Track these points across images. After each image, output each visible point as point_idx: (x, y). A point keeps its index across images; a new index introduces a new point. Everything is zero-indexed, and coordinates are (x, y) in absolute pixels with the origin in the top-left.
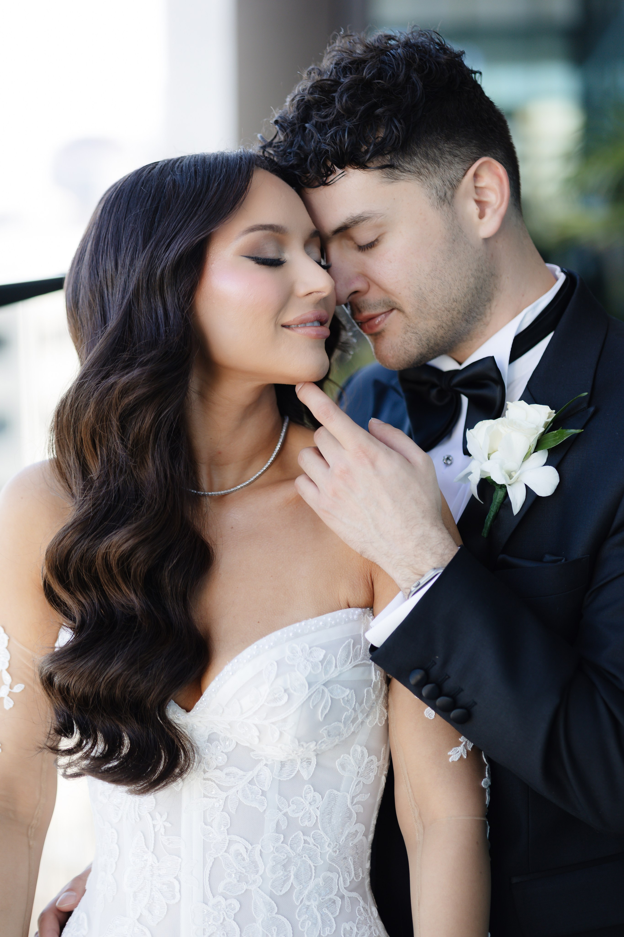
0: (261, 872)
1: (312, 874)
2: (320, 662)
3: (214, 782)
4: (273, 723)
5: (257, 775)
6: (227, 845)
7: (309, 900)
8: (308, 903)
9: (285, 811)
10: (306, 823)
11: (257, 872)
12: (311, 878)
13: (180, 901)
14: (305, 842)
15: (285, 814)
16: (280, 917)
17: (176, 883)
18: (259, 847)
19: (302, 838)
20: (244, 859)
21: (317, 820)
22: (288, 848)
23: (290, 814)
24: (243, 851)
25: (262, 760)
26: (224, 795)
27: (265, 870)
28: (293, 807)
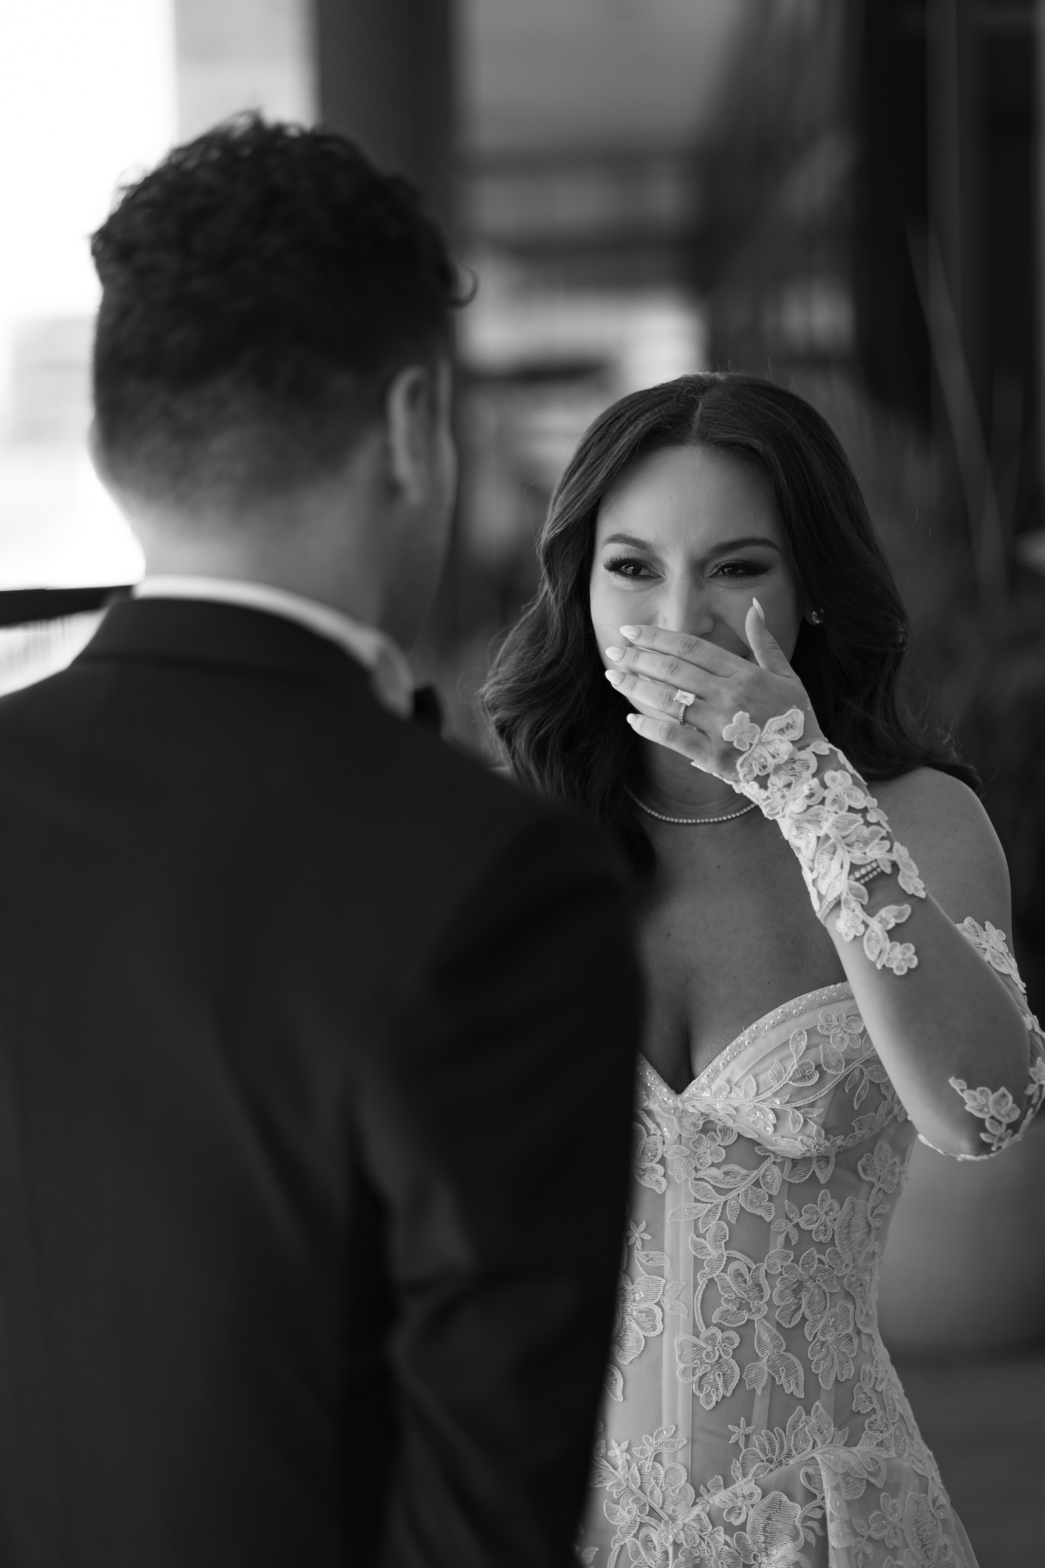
0: (766, 1299)
1: (826, 1303)
2: (859, 1034)
3: (709, 1182)
4: (798, 1108)
5: (764, 1176)
6: (724, 1262)
7: (823, 1335)
8: (823, 1339)
9: (795, 1221)
10: (822, 1238)
11: (762, 1297)
12: (825, 1309)
13: (662, 1333)
14: (820, 1261)
15: (797, 1226)
16: (790, 1355)
17: (657, 1310)
18: (764, 1266)
19: (816, 1257)
20: (745, 1282)
21: (833, 1235)
22: (800, 1269)
23: (803, 1226)
24: (744, 1271)
25: (769, 1156)
26: (722, 1199)
27: (771, 1295)
28: (806, 1216)
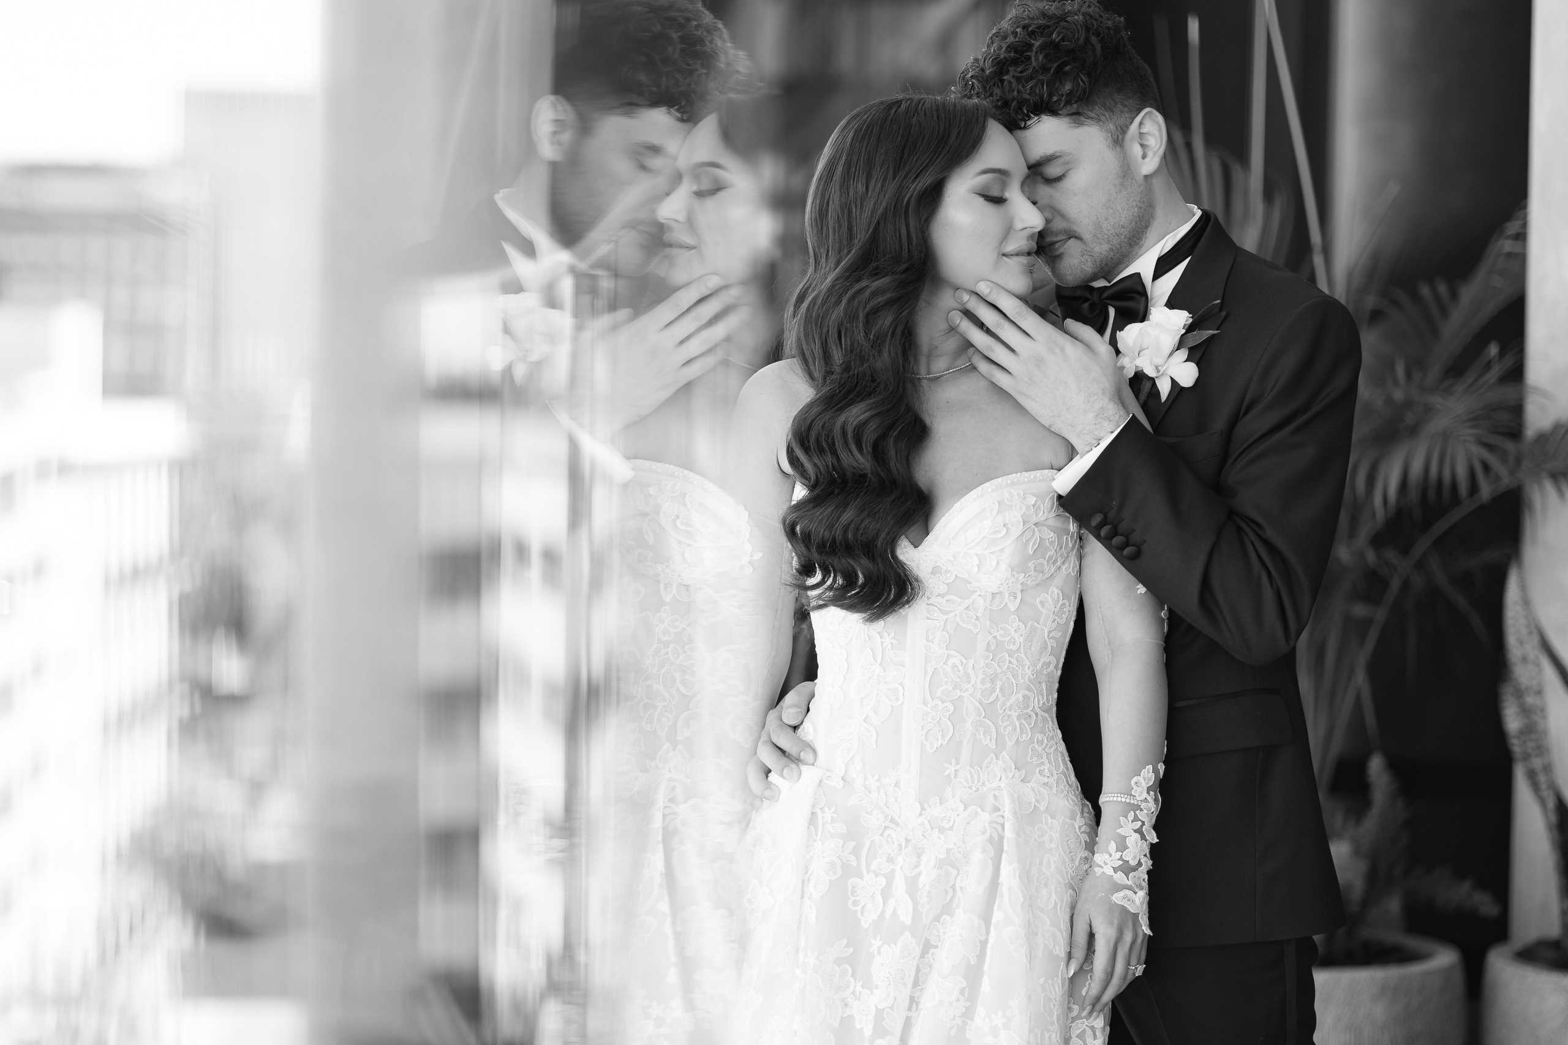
0: (972, 683)
1: (1013, 690)
3: (936, 607)
4: (992, 553)
5: (973, 604)
6: (945, 658)
7: (1010, 710)
8: (1010, 713)
9: (994, 635)
10: (1012, 647)
11: (970, 682)
12: (1013, 693)
13: (903, 703)
14: (1010, 662)
15: (995, 637)
16: (986, 720)
17: (900, 688)
18: (972, 662)
19: (1008, 658)
20: (959, 671)
21: (1020, 645)
22: (996, 666)
23: (998, 638)
24: (959, 664)
25: (976, 591)
26: (945, 617)
27: (976, 681)
28: (1001, 632)
